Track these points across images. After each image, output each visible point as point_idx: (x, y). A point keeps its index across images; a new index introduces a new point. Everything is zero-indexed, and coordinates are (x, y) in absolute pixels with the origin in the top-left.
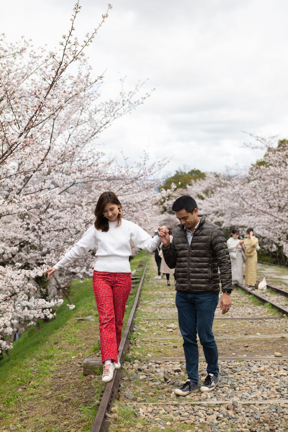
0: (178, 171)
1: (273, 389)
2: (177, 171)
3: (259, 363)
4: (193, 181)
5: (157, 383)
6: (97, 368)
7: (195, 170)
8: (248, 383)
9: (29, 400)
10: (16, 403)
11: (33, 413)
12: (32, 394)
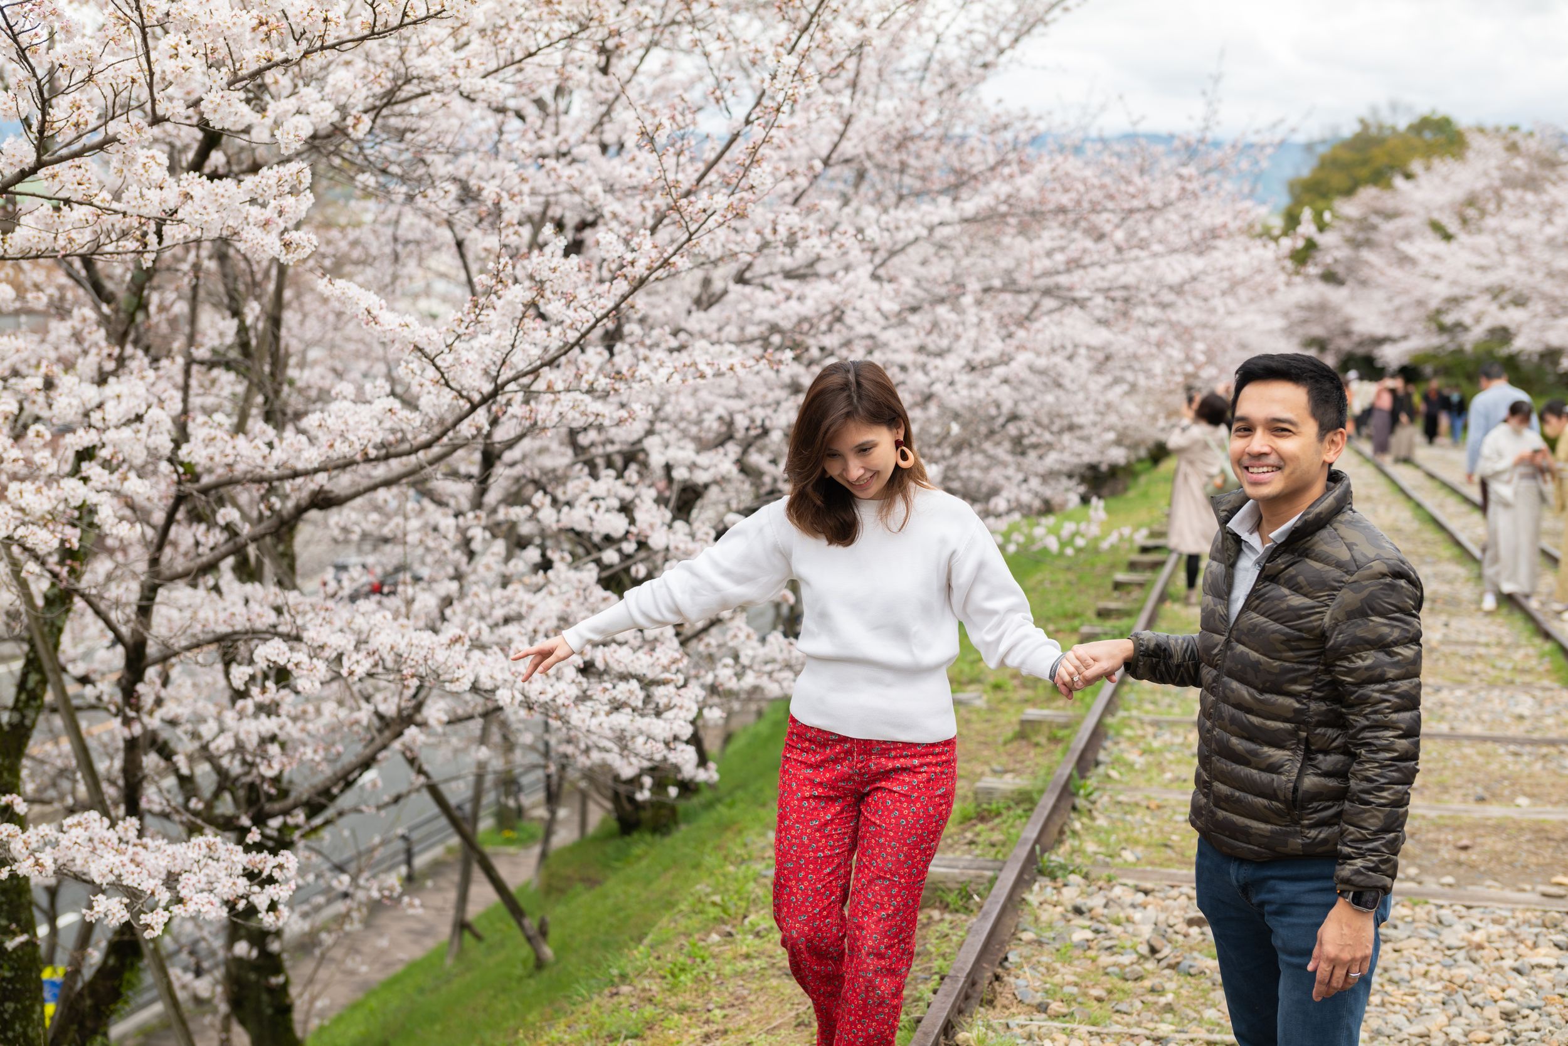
0: (1370, 120)
1: (1492, 1012)
2: (1362, 121)
3: (1475, 916)
4: (1416, 166)
5: (1126, 959)
6: (951, 890)
7: (1437, 117)
8: (1418, 982)
9: (737, 974)
10: (697, 980)
11: (742, 1018)
12: (747, 957)
